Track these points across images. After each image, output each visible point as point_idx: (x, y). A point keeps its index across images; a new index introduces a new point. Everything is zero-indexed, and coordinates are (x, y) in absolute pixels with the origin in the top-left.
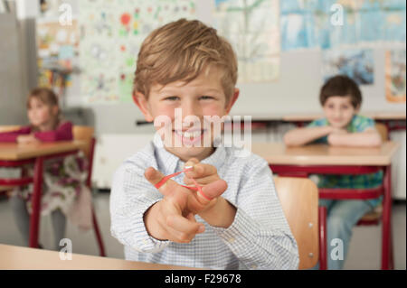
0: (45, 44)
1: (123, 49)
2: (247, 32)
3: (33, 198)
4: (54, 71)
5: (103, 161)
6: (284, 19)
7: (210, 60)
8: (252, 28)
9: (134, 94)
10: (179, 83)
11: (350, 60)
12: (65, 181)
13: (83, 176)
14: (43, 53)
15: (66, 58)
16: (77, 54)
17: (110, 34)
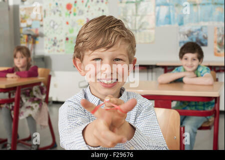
0: (24, 20)
1: (67, 23)
2: (137, 15)
3: (15, 109)
4: (29, 35)
5: (55, 86)
6: (158, 8)
7: (121, 36)
8: (139, 13)
9: (74, 58)
10: (103, 49)
11: (195, 32)
12: (33, 100)
13: (44, 97)
14: (23, 25)
15: (35, 28)
16: (42, 26)
17: (60, 15)
